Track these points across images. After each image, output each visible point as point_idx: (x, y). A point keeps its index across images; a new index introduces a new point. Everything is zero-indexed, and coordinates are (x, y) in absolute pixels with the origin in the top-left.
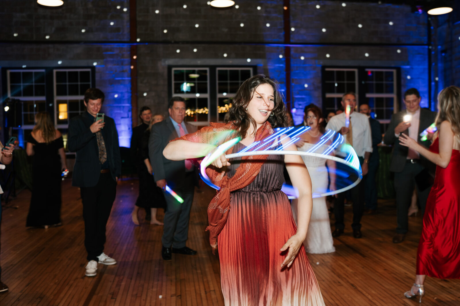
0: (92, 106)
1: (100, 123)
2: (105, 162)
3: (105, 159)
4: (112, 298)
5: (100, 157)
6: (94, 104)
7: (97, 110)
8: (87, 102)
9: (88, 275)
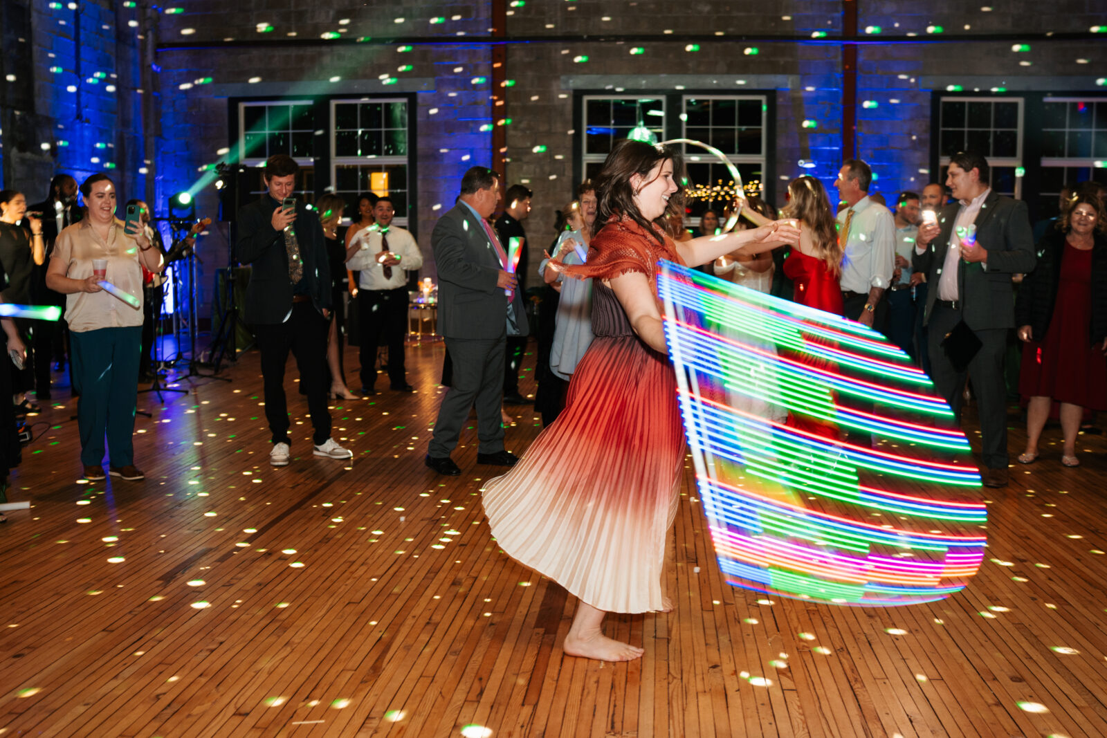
0: (276, 188)
1: (288, 214)
2: (300, 281)
3: (300, 275)
4: (323, 515)
5: (292, 273)
6: (280, 184)
7: (285, 195)
8: (269, 180)
9: (276, 464)
